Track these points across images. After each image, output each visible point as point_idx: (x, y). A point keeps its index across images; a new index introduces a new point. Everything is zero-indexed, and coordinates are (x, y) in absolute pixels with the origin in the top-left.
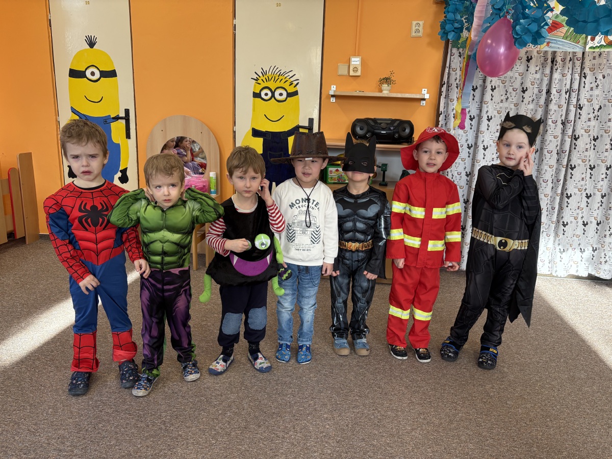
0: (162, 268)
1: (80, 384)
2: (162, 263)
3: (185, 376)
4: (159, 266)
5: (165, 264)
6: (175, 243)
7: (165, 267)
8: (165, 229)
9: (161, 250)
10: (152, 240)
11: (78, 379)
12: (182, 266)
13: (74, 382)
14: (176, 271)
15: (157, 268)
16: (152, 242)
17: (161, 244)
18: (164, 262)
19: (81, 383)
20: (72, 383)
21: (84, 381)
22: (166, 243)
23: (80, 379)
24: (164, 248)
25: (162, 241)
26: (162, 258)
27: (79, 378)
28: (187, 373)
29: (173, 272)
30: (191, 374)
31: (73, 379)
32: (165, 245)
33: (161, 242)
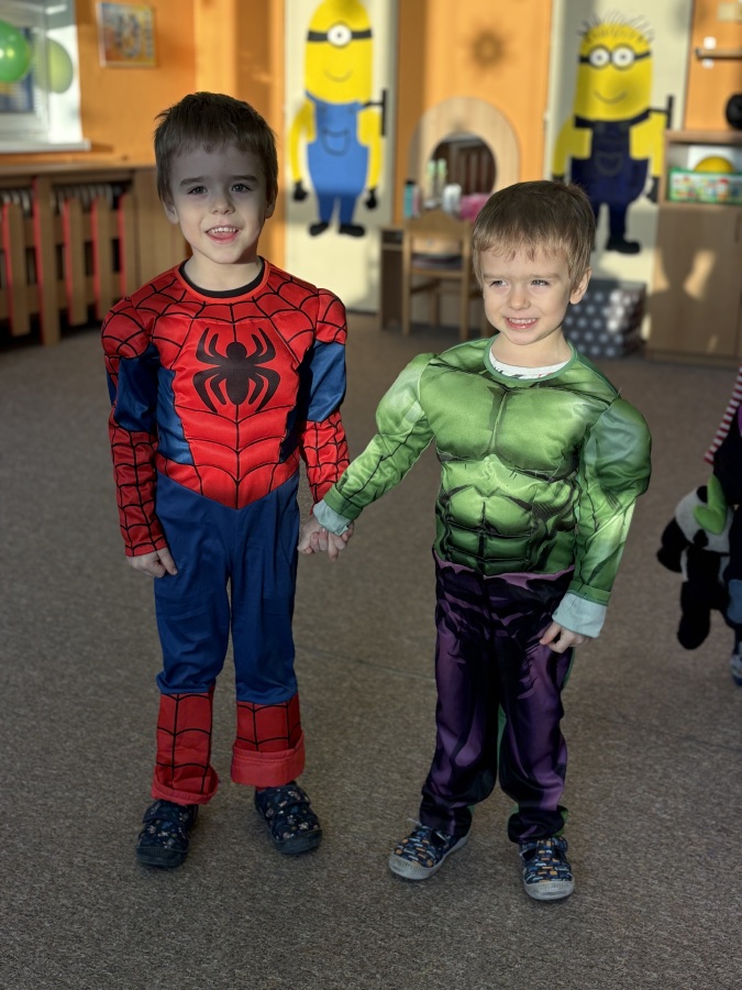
0: (481, 566)
1: (166, 839)
2: (480, 553)
3: (530, 882)
4: (472, 560)
5: (488, 557)
6: (519, 502)
7: (487, 566)
8: (493, 456)
9: (478, 516)
10: (458, 485)
11: (161, 824)
12: (540, 567)
13: (152, 829)
14: (518, 580)
15: (467, 564)
16: (456, 490)
17: (479, 498)
18: (486, 551)
19: (170, 836)
20: (146, 831)
21: (177, 832)
22: (494, 498)
23: (167, 825)
24: (487, 510)
25: (484, 490)
26: (482, 541)
27: (163, 820)
28: (536, 873)
29: (510, 581)
30: (547, 877)
31: (149, 820)
32: (489, 502)
33: (480, 492)
